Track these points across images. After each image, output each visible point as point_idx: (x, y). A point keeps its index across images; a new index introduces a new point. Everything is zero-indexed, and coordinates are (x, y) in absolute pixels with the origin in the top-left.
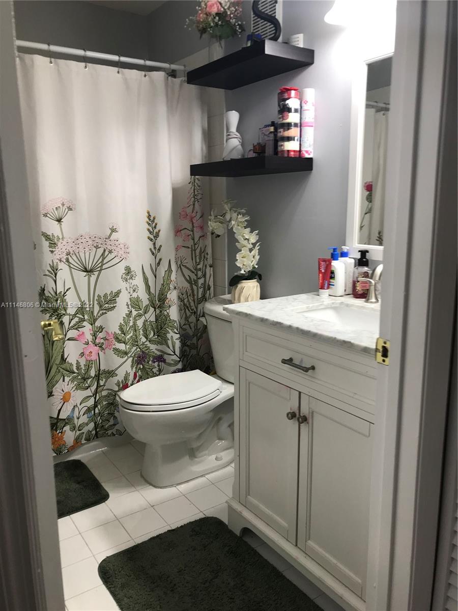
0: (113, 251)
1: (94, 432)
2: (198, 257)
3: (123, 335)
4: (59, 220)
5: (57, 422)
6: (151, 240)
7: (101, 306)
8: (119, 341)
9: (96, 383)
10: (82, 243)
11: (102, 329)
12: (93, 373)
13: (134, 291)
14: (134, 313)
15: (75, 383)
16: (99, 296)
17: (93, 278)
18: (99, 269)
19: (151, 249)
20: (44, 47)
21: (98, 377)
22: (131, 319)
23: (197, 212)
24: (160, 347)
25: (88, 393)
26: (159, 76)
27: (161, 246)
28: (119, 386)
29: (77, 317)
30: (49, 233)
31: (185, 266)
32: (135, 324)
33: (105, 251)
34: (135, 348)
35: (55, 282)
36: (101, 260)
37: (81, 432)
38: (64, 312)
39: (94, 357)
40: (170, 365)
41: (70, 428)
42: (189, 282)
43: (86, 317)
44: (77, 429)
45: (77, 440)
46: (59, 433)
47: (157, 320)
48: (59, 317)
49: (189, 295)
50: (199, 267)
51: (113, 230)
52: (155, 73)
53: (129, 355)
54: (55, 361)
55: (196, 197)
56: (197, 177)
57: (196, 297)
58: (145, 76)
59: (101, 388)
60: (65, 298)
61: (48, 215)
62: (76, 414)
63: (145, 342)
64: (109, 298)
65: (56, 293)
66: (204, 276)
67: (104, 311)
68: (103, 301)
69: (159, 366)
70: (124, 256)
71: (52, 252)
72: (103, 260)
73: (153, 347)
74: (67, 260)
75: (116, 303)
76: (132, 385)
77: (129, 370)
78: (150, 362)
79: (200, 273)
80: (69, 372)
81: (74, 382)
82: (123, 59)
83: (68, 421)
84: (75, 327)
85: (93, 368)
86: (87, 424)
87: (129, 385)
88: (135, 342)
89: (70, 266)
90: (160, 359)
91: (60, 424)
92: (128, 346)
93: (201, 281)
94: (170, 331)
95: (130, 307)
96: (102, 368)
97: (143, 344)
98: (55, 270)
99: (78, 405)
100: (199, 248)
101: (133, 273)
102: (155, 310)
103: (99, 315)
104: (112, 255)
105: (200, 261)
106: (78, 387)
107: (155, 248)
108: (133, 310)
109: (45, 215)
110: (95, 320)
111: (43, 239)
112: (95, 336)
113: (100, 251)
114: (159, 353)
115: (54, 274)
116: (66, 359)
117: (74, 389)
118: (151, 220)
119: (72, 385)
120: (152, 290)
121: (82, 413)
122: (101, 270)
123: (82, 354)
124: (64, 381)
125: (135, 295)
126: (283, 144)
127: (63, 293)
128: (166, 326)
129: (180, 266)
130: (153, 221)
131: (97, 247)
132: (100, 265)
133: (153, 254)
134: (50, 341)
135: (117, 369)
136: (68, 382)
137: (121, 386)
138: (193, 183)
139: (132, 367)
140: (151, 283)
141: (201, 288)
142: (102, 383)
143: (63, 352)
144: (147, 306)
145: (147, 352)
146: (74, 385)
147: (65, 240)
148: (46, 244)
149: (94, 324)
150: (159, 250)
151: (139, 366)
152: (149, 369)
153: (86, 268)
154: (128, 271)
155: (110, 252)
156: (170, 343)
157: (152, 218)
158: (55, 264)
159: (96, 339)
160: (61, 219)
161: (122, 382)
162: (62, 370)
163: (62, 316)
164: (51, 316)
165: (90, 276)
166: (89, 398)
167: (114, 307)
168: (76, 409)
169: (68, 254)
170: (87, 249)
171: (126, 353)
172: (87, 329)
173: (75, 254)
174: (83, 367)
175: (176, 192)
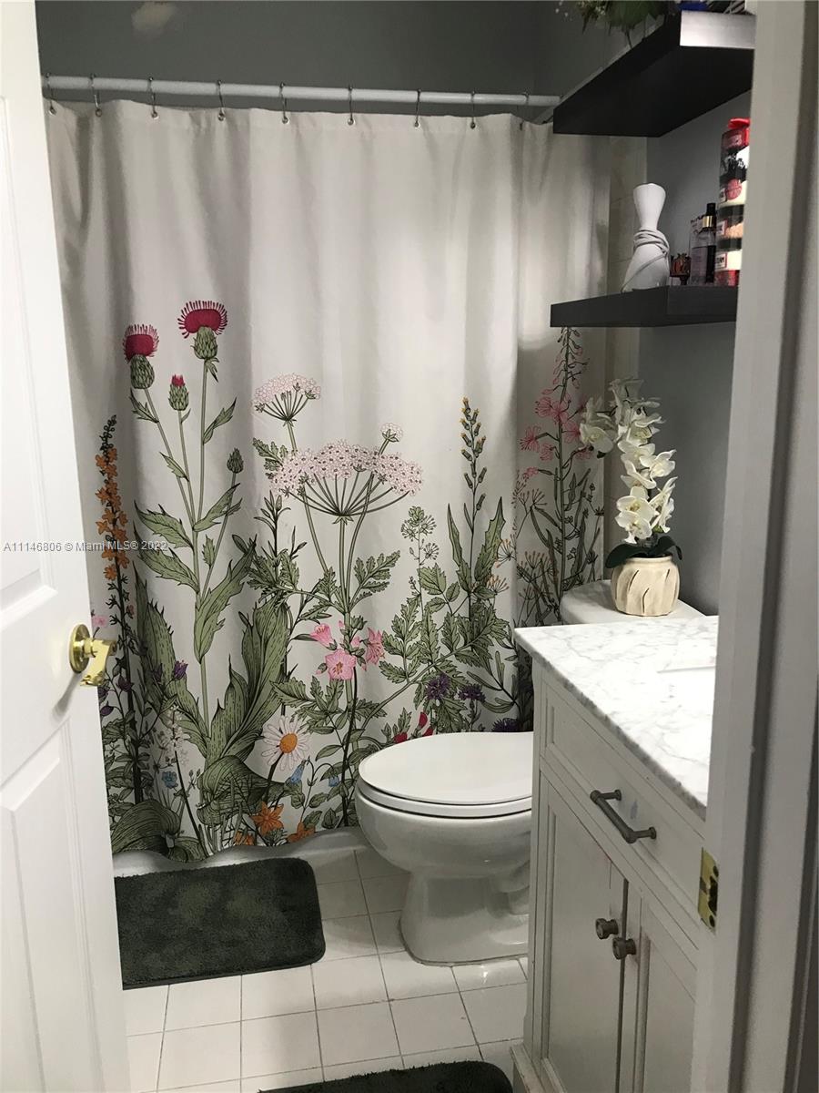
0: (387, 477)
1: (340, 814)
2: (566, 495)
3: (400, 639)
4: (288, 418)
5: (269, 787)
6: (468, 457)
7: (361, 581)
8: (392, 651)
9: (348, 723)
10: (331, 460)
11: (363, 624)
12: (342, 703)
13: (429, 555)
14: (427, 598)
15: (308, 718)
16: (359, 561)
17: (350, 527)
18: (361, 510)
19: (466, 475)
20: (272, 91)
21: (352, 711)
22: (419, 609)
23: (569, 402)
24: (474, 669)
25: (333, 739)
26: (500, 122)
27: (485, 470)
28: (388, 735)
29: (318, 597)
30: (267, 442)
31: (542, 511)
32: (426, 619)
33: (372, 476)
34: (424, 666)
35: (275, 532)
36: (364, 494)
37: (315, 810)
38: (291, 588)
39: (346, 674)
40: (492, 708)
41: (293, 802)
42: (548, 543)
43: (334, 598)
44: (307, 803)
45: (307, 825)
46: (271, 806)
47: (471, 615)
48: (281, 595)
49: (545, 570)
50: (567, 514)
51: (390, 438)
52: (491, 117)
53: (411, 679)
54: (268, 675)
55: (569, 370)
56: (573, 328)
57: (559, 576)
58: (473, 126)
59: (357, 734)
60: (293, 561)
61: (266, 408)
62: (306, 775)
63: (448, 656)
64: (376, 566)
65: (275, 552)
66: (580, 533)
67: (367, 591)
68: (366, 570)
69: (472, 706)
70: (410, 487)
71: (270, 476)
72: (368, 495)
73: (462, 668)
74: (302, 492)
75: (389, 577)
76: (415, 737)
77: (410, 707)
78: (456, 697)
79: (569, 528)
80: (295, 697)
81: (305, 717)
82: (427, 97)
83: (290, 787)
84: (312, 616)
85: (345, 694)
86: (328, 797)
87: (409, 736)
88: (427, 654)
89: (306, 504)
90: (474, 693)
91: (273, 792)
92: (408, 662)
93: (571, 545)
94: (494, 641)
95: (417, 585)
96: (360, 697)
97: (443, 659)
98: (275, 511)
99: (313, 760)
100: (571, 474)
101: (427, 521)
102: (469, 596)
103: (358, 596)
104: (386, 486)
105: (571, 503)
106: (313, 727)
107: (474, 473)
108: (424, 593)
109: (261, 408)
110: (350, 606)
111: (256, 452)
112: (348, 634)
113: (365, 477)
114: (473, 682)
115: (272, 517)
116: (290, 673)
117: (305, 729)
118: (471, 418)
119: (301, 723)
120: (466, 557)
121: (319, 775)
122: (363, 513)
123: (324, 667)
124: (283, 713)
125: (429, 563)
126: (724, 255)
127: (289, 553)
128: (487, 630)
129: (531, 510)
130: (474, 420)
131: (359, 469)
132: (363, 503)
133: (470, 485)
134: (261, 637)
135: (385, 703)
136: (293, 716)
137: (393, 736)
138: (564, 340)
139: (417, 702)
140: (463, 542)
141: (570, 557)
142: (358, 725)
143: (285, 660)
144: (454, 587)
145: (450, 675)
146: (305, 722)
147: (299, 454)
148: (260, 461)
149: (349, 612)
150: (481, 477)
151: (432, 701)
152: (454, 709)
153: (337, 509)
154: (417, 516)
155: (382, 479)
156: (493, 664)
157: (471, 414)
158: (275, 499)
159: (350, 641)
160: (292, 416)
161: (395, 727)
162: (280, 693)
163: (285, 594)
164: (264, 593)
165: (345, 522)
166: (334, 750)
167: (385, 584)
168: (308, 768)
169: (304, 480)
170: (340, 472)
171: (405, 675)
172: (335, 621)
173: (318, 481)
174: (324, 689)
175: (526, 361)
